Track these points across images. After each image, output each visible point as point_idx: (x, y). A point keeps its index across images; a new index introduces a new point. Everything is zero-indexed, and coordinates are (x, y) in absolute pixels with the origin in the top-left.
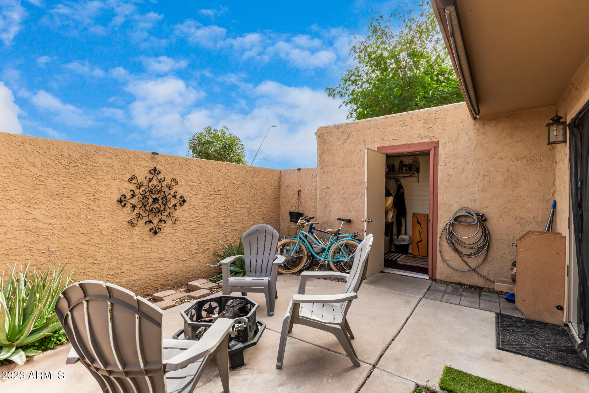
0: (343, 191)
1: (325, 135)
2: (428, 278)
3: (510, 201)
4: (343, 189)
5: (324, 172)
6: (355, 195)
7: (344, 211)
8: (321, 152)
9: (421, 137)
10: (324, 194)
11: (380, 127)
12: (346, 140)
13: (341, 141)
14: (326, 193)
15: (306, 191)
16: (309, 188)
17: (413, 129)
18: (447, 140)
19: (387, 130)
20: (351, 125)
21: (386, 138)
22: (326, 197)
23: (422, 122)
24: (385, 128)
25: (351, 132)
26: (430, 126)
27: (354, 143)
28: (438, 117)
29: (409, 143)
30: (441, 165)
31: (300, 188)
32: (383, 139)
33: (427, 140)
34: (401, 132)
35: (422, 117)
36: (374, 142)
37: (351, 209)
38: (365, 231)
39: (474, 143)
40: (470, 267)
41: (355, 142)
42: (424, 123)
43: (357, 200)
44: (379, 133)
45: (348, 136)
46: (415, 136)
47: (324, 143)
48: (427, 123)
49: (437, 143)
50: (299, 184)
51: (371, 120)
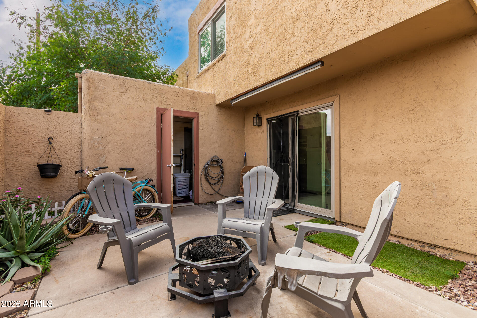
0: (122, 142)
1: (96, 81)
2: (193, 204)
3: (230, 153)
4: (121, 140)
5: (95, 121)
6: (135, 146)
7: (124, 161)
8: (91, 97)
9: (188, 107)
10: (96, 144)
11: (158, 91)
12: (124, 94)
13: (118, 93)
14: (99, 143)
15: (61, 139)
16: (68, 135)
17: (183, 100)
18: (204, 114)
19: (164, 96)
20: (130, 81)
21: (163, 102)
22: (99, 147)
23: (189, 97)
24: (163, 94)
25: (130, 87)
26: (194, 101)
27: (133, 98)
28: (198, 97)
29: (181, 110)
30: (200, 129)
31: (51, 135)
32: (161, 102)
33: (192, 111)
34: (175, 100)
35: (189, 94)
36: (153, 102)
37: (130, 159)
38: (172, 175)
39: (216, 119)
40: (215, 191)
41: (135, 98)
42: (190, 98)
43: (137, 151)
44: (158, 96)
45: (127, 90)
46: (184, 106)
47: (96, 88)
48: (192, 99)
49: (198, 114)
50: (48, 130)
51: (150, 83)
